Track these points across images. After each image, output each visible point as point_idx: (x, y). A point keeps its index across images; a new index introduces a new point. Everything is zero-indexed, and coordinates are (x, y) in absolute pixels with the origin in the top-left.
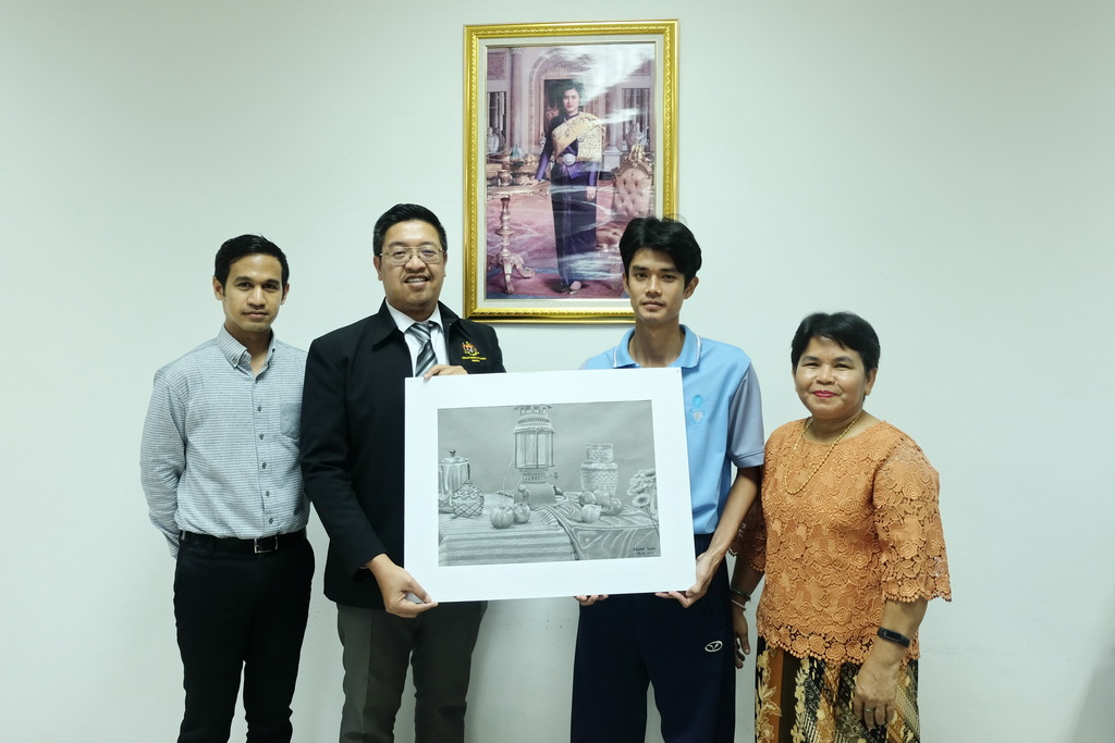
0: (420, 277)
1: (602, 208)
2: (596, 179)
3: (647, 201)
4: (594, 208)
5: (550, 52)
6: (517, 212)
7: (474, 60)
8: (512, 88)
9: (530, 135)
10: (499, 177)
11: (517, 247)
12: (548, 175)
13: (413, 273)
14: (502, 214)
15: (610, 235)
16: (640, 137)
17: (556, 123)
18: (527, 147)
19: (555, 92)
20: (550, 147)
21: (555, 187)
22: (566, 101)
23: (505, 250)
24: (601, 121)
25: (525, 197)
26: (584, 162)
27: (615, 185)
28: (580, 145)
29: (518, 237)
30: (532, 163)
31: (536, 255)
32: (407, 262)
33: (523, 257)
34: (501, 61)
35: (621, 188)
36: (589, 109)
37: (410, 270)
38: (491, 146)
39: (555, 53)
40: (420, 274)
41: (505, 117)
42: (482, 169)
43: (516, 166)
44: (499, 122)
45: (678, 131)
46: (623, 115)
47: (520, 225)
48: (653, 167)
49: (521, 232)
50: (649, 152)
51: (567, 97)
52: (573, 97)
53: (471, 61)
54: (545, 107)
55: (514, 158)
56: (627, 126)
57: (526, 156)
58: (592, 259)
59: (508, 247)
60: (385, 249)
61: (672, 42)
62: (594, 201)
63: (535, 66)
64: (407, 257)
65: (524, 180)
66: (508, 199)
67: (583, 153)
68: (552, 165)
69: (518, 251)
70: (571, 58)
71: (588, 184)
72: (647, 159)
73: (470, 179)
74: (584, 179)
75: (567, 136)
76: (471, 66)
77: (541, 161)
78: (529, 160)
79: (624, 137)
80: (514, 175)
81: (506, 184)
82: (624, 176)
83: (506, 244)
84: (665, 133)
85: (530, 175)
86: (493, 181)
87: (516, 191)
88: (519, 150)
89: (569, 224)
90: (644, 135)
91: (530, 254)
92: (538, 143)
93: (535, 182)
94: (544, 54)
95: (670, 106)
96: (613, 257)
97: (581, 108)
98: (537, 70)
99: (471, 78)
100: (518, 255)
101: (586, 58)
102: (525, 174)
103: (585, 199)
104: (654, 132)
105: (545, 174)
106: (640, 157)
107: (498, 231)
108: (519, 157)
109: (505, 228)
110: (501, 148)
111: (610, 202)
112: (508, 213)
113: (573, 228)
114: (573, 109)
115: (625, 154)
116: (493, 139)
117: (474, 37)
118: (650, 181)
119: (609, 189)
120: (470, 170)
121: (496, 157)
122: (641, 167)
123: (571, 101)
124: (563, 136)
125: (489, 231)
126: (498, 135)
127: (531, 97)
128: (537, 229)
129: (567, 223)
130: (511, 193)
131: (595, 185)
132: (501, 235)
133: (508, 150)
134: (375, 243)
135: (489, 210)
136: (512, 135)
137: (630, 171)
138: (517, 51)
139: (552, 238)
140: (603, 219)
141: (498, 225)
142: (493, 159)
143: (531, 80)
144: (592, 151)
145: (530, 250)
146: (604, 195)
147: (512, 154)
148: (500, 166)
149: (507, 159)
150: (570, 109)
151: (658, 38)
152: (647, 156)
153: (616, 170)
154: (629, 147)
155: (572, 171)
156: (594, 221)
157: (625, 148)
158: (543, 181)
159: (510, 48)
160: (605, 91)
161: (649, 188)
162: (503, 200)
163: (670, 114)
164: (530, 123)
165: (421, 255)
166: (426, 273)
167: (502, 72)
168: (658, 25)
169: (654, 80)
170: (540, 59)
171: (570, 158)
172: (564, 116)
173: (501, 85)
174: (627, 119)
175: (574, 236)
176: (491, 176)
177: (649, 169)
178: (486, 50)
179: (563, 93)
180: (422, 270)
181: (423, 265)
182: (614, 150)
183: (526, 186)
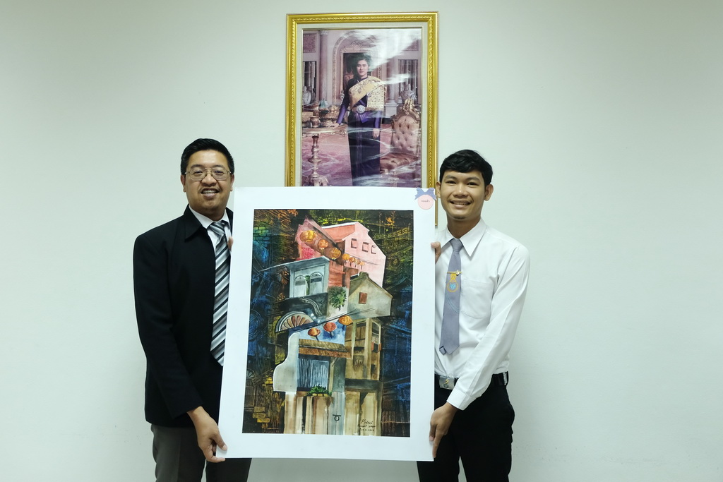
0: (212, 189)
1: (384, 143)
2: (380, 123)
3: (416, 139)
4: (379, 144)
5: (348, 34)
6: (324, 146)
7: (294, 39)
8: (320, 59)
9: (333, 92)
10: (311, 121)
11: (323, 171)
12: (346, 119)
13: (206, 187)
14: (313, 147)
15: (390, 162)
16: (411, 93)
17: (352, 83)
18: (331, 101)
19: (351, 61)
20: (347, 100)
21: (351, 129)
22: (359, 68)
23: (315, 173)
24: (383, 83)
25: (329, 135)
26: (372, 111)
27: (393, 128)
28: (369, 99)
29: (324, 164)
30: (335, 111)
31: (337, 176)
32: (202, 179)
33: (328, 178)
34: (312, 40)
35: (398, 129)
36: (375, 74)
37: (205, 184)
38: (306, 99)
39: (351, 34)
40: (212, 187)
41: (315, 79)
42: (299, 115)
43: (323, 114)
44: (311, 82)
45: (438, 90)
46: (399, 79)
47: (326, 155)
48: (420, 115)
49: (327, 160)
50: (417, 104)
51: (360, 65)
52: (364, 66)
53: (292, 40)
54: (344, 72)
55: (322, 108)
56: (402, 86)
57: (331, 106)
58: (377, 179)
59: (317, 171)
60: (188, 169)
61: (433, 27)
62: (379, 138)
63: (337, 44)
64: (203, 175)
65: (329, 123)
66: (317, 137)
67: (371, 104)
68: (349, 113)
69: (324, 174)
70: (362, 38)
71: (374, 127)
72: (416, 110)
73: (290, 122)
74: (371, 123)
75: (360, 92)
76: (292, 43)
77: (341, 110)
78: (333, 109)
79: (400, 94)
80: (322, 120)
81: (316, 126)
82: (400, 121)
83: (315, 168)
84: (428, 91)
85: (333, 120)
86: (307, 124)
87: (323, 131)
88: (326, 102)
89: (361, 155)
90: (413, 93)
91: (333, 176)
92: (339, 98)
93: (337, 125)
94: (343, 35)
95: (432, 72)
96: (391, 178)
97: (369, 73)
98: (338, 46)
99: (292, 52)
100: (325, 177)
101: (373, 38)
102: (329, 119)
103: (372, 137)
104: (421, 90)
105: (343, 119)
106: (411, 108)
107: (310, 160)
108: (325, 107)
109: (315, 157)
110: (312, 101)
111: (390, 139)
112: (318, 147)
113: (363, 158)
114: (364, 74)
115: (400, 105)
116: (307, 94)
117: (294, 23)
118: (418, 125)
119: (389, 130)
120: (290, 116)
121: (309, 107)
122: (412, 115)
123: (362, 68)
124: (357, 92)
125: (304, 159)
126: (311, 91)
127: (334, 65)
128: (338, 158)
129: (359, 154)
130: (319, 132)
131: (379, 127)
132: (312, 162)
133: (317, 102)
134: (182, 165)
135: (303, 144)
136: (320, 92)
137: (404, 117)
138: (324, 33)
139: (348, 164)
140: (385, 151)
141: (310, 155)
142: (306, 108)
143: (334, 53)
144: (377, 104)
145: (332, 173)
146: (386, 134)
147: (320, 105)
148: (311, 114)
149: (317, 109)
150: (362, 74)
151: (424, 25)
152: (416, 107)
153: (394, 117)
154: (403, 101)
155: (363, 118)
156: (379, 153)
157: (400, 101)
158: (342, 124)
159: (320, 30)
160: (386, 62)
161: (417, 129)
162: (313, 137)
163: (432, 78)
164: (333, 84)
165: (213, 174)
166: (217, 187)
167: (314, 47)
168: (424, 15)
169: (421, 54)
170: (341, 39)
171: (361, 108)
172: (358, 78)
173: (313, 57)
174: (402, 81)
175: (364, 163)
176: (305, 120)
177: (417, 117)
178: (302, 32)
179: (357, 62)
180: (213, 184)
181: (214, 181)
182: (393, 103)
183: (331, 128)
